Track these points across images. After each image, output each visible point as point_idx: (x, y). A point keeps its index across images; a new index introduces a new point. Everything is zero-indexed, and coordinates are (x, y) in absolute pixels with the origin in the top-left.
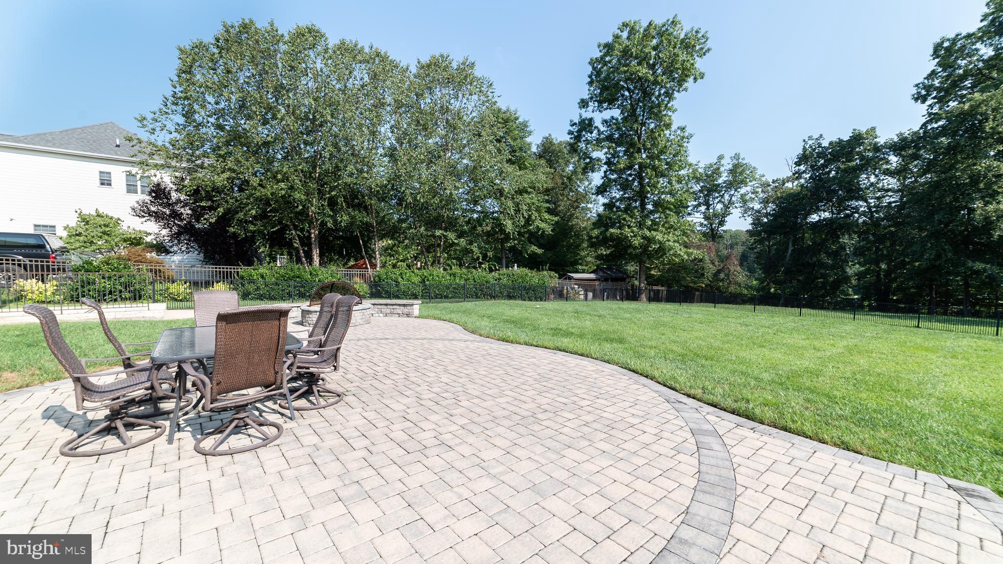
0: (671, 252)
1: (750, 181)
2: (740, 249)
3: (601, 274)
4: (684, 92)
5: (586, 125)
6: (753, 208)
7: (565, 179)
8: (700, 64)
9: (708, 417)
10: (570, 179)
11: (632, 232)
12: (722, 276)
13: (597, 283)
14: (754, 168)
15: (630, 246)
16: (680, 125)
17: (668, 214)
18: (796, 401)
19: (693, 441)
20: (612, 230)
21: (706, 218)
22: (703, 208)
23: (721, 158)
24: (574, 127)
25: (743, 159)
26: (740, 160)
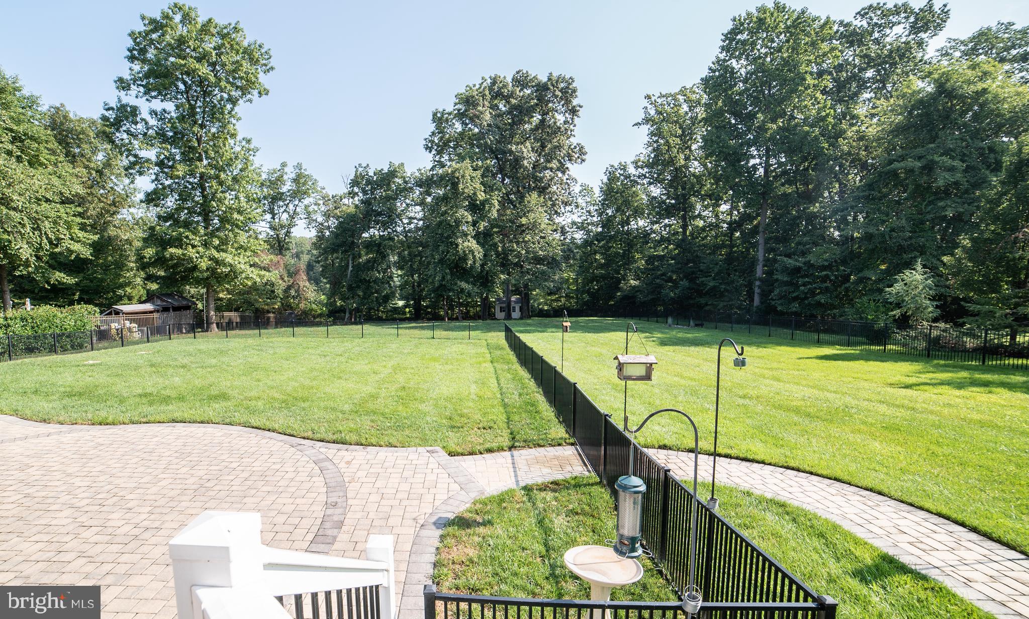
0: (243, 275)
1: (313, 193)
2: (305, 258)
3: (159, 302)
4: (249, 103)
5: (127, 113)
6: (316, 220)
7: (94, 172)
8: (263, 79)
9: (321, 450)
10: (100, 172)
11: (198, 253)
12: (293, 292)
13: (156, 315)
14: (316, 180)
15: (195, 268)
16: (245, 136)
17: (237, 233)
18: (366, 422)
19: (317, 468)
20: (173, 250)
21: (272, 228)
22: (268, 217)
23: (284, 165)
24: (111, 112)
25: (305, 170)
26: (302, 171)
